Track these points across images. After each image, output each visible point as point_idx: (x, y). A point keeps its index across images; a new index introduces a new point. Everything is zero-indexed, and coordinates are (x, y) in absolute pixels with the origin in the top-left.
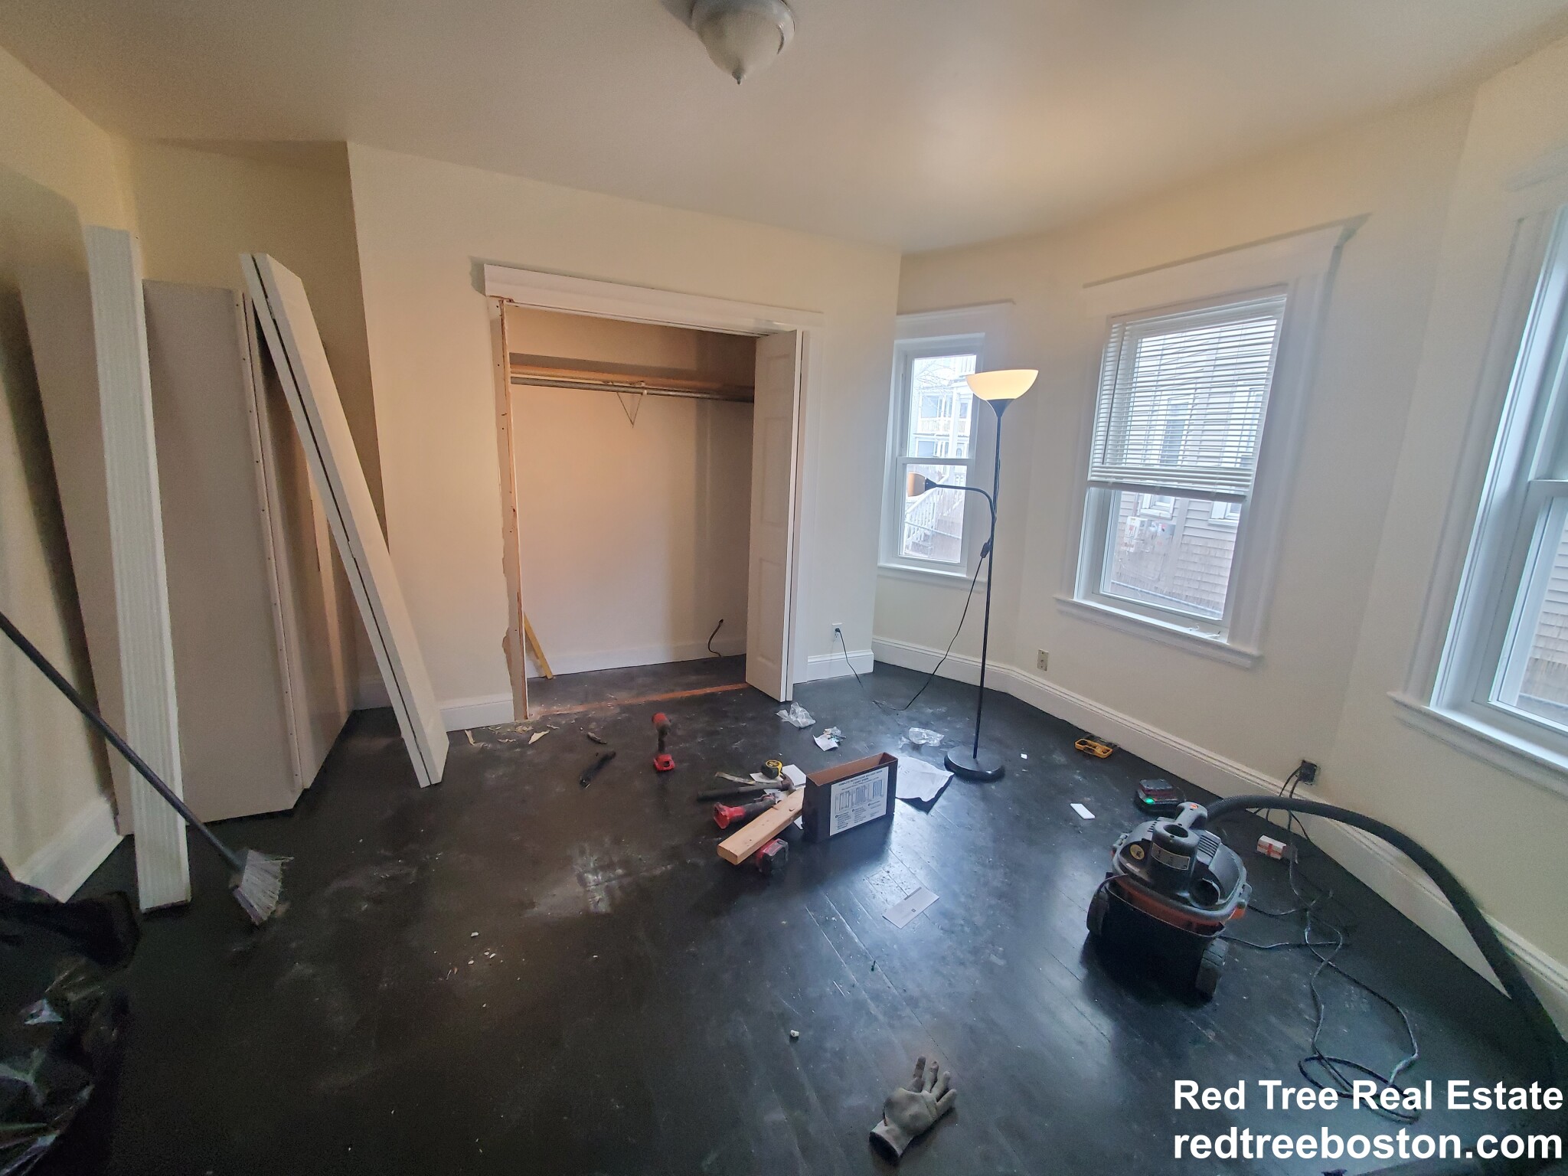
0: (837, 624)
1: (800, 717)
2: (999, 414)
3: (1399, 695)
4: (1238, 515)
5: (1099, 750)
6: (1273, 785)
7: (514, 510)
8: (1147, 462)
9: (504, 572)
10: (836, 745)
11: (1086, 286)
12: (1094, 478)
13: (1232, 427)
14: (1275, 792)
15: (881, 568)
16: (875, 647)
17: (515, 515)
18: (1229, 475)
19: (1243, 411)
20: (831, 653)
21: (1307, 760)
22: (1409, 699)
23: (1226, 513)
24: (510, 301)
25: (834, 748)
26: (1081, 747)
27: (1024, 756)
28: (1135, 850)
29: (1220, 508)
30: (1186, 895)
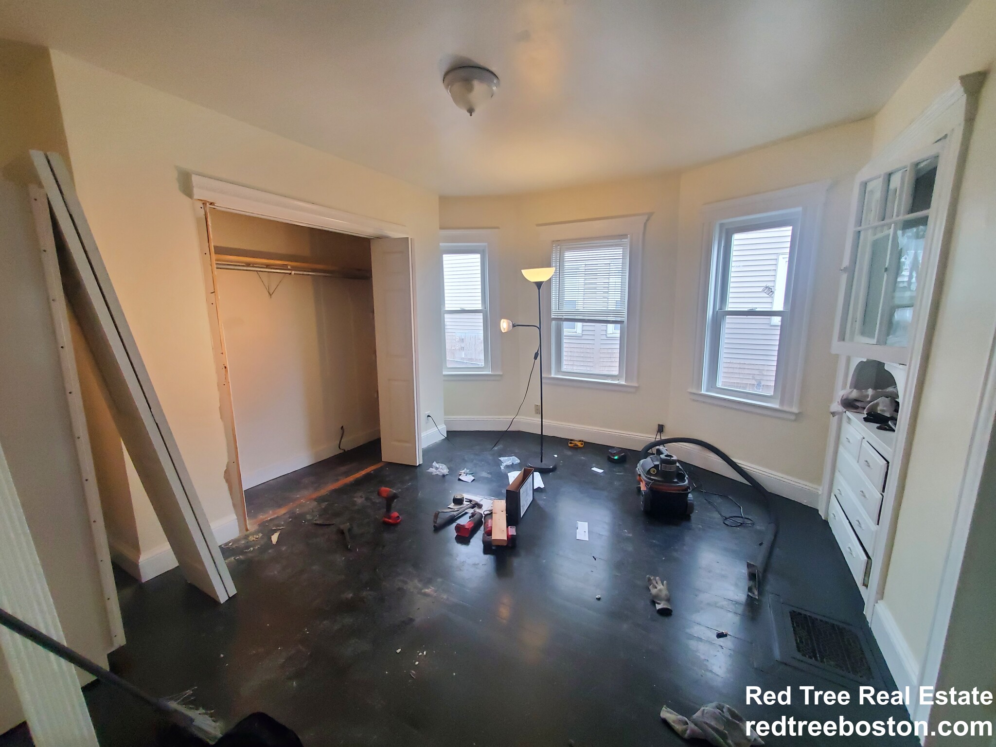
0: (428, 413)
1: (440, 469)
2: (539, 289)
3: (690, 390)
4: (619, 331)
5: (579, 444)
6: (652, 437)
7: (225, 367)
8: (577, 308)
9: (221, 418)
10: (474, 478)
11: (538, 225)
12: (553, 317)
13: (610, 295)
14: (653, 440)
15: (445, 376)
16: (446, 423)
17: (227, 371)
18: (616, 313)
19: (614, 286)
20: (426, 431)
21: (660, 424)
22: (694, 391)
23: (613, 330)
24: (211, 204)
25: (474, 480)
26: (572, 445)
27: (556, 456)
28: (652, 471)
29: (611, 326)
30: (676, 480)
